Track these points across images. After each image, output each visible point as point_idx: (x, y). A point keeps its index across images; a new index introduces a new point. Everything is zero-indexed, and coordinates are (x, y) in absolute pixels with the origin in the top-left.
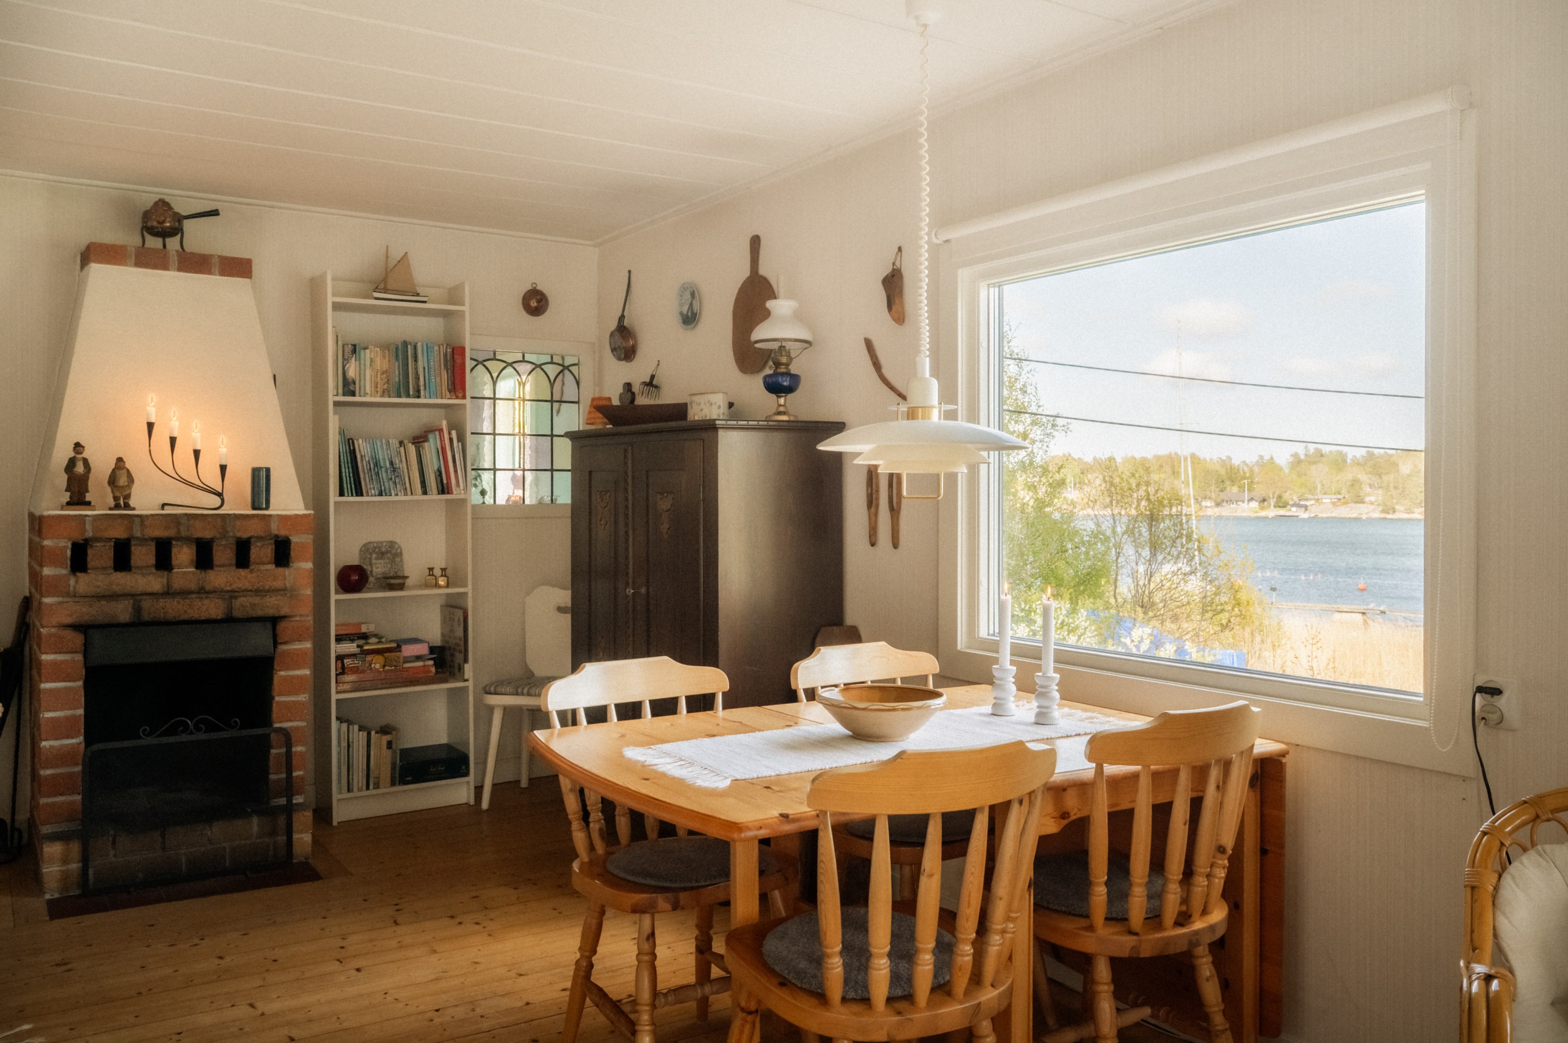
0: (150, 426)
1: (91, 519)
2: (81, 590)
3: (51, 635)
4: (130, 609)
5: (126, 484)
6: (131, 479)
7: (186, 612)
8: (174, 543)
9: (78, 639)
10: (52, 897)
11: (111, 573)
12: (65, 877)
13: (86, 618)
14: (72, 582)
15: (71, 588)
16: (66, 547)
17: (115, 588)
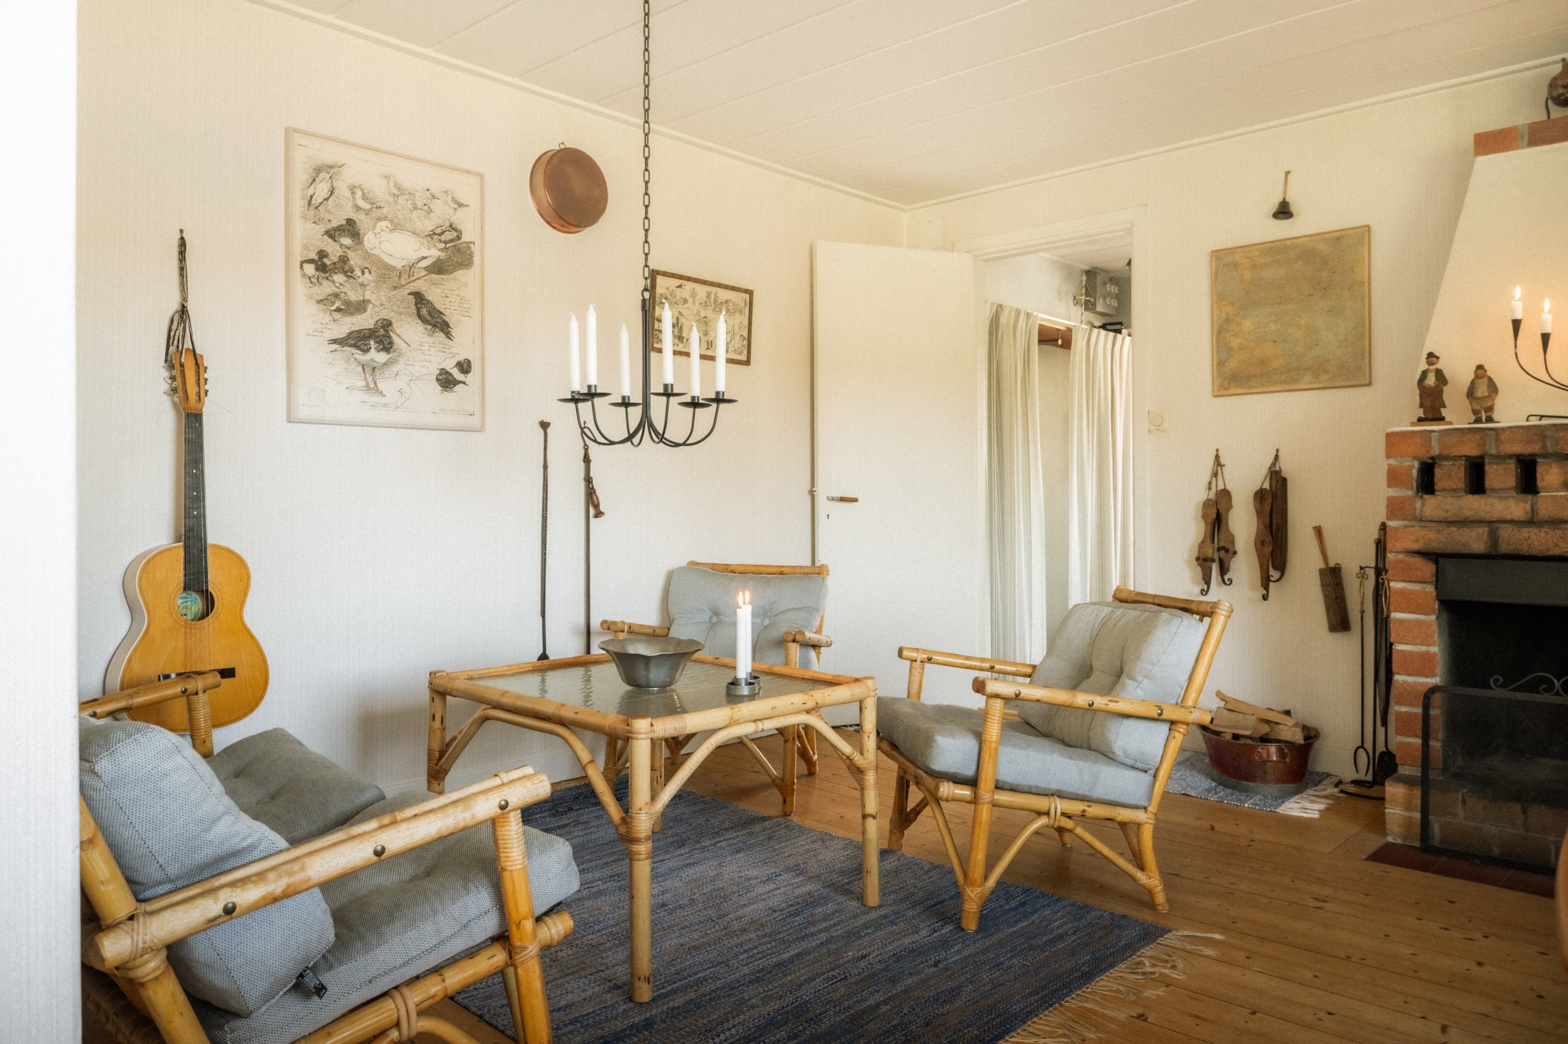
0: (1516, 324)
1: (1437, 434)
2: (1427, 514)
3: (1398, 562)
4: (1485, 538)
5: (1486, 394)
6: (1493, 388)
7: (1557, 545)
8: (1539, 460)
9: (1428, 569)
10: (1394, 841)
11: (1462, 496)
12: (1408, 824)
13: (1435, 544)
14: (1418, 504)
15: (1418, 512)
16: (1411, 467)
17: (1467, 513)
